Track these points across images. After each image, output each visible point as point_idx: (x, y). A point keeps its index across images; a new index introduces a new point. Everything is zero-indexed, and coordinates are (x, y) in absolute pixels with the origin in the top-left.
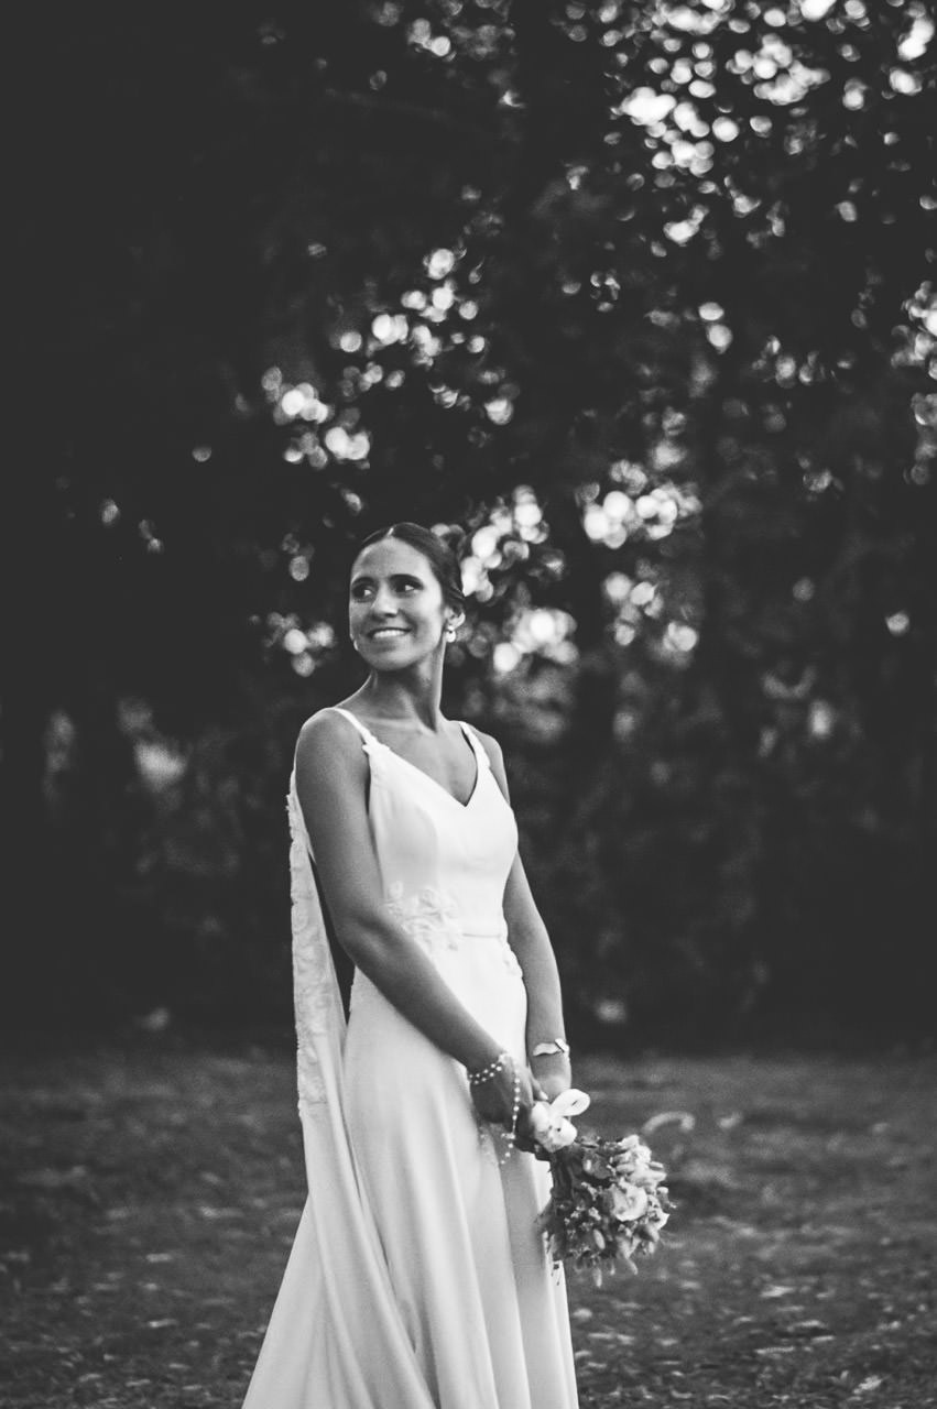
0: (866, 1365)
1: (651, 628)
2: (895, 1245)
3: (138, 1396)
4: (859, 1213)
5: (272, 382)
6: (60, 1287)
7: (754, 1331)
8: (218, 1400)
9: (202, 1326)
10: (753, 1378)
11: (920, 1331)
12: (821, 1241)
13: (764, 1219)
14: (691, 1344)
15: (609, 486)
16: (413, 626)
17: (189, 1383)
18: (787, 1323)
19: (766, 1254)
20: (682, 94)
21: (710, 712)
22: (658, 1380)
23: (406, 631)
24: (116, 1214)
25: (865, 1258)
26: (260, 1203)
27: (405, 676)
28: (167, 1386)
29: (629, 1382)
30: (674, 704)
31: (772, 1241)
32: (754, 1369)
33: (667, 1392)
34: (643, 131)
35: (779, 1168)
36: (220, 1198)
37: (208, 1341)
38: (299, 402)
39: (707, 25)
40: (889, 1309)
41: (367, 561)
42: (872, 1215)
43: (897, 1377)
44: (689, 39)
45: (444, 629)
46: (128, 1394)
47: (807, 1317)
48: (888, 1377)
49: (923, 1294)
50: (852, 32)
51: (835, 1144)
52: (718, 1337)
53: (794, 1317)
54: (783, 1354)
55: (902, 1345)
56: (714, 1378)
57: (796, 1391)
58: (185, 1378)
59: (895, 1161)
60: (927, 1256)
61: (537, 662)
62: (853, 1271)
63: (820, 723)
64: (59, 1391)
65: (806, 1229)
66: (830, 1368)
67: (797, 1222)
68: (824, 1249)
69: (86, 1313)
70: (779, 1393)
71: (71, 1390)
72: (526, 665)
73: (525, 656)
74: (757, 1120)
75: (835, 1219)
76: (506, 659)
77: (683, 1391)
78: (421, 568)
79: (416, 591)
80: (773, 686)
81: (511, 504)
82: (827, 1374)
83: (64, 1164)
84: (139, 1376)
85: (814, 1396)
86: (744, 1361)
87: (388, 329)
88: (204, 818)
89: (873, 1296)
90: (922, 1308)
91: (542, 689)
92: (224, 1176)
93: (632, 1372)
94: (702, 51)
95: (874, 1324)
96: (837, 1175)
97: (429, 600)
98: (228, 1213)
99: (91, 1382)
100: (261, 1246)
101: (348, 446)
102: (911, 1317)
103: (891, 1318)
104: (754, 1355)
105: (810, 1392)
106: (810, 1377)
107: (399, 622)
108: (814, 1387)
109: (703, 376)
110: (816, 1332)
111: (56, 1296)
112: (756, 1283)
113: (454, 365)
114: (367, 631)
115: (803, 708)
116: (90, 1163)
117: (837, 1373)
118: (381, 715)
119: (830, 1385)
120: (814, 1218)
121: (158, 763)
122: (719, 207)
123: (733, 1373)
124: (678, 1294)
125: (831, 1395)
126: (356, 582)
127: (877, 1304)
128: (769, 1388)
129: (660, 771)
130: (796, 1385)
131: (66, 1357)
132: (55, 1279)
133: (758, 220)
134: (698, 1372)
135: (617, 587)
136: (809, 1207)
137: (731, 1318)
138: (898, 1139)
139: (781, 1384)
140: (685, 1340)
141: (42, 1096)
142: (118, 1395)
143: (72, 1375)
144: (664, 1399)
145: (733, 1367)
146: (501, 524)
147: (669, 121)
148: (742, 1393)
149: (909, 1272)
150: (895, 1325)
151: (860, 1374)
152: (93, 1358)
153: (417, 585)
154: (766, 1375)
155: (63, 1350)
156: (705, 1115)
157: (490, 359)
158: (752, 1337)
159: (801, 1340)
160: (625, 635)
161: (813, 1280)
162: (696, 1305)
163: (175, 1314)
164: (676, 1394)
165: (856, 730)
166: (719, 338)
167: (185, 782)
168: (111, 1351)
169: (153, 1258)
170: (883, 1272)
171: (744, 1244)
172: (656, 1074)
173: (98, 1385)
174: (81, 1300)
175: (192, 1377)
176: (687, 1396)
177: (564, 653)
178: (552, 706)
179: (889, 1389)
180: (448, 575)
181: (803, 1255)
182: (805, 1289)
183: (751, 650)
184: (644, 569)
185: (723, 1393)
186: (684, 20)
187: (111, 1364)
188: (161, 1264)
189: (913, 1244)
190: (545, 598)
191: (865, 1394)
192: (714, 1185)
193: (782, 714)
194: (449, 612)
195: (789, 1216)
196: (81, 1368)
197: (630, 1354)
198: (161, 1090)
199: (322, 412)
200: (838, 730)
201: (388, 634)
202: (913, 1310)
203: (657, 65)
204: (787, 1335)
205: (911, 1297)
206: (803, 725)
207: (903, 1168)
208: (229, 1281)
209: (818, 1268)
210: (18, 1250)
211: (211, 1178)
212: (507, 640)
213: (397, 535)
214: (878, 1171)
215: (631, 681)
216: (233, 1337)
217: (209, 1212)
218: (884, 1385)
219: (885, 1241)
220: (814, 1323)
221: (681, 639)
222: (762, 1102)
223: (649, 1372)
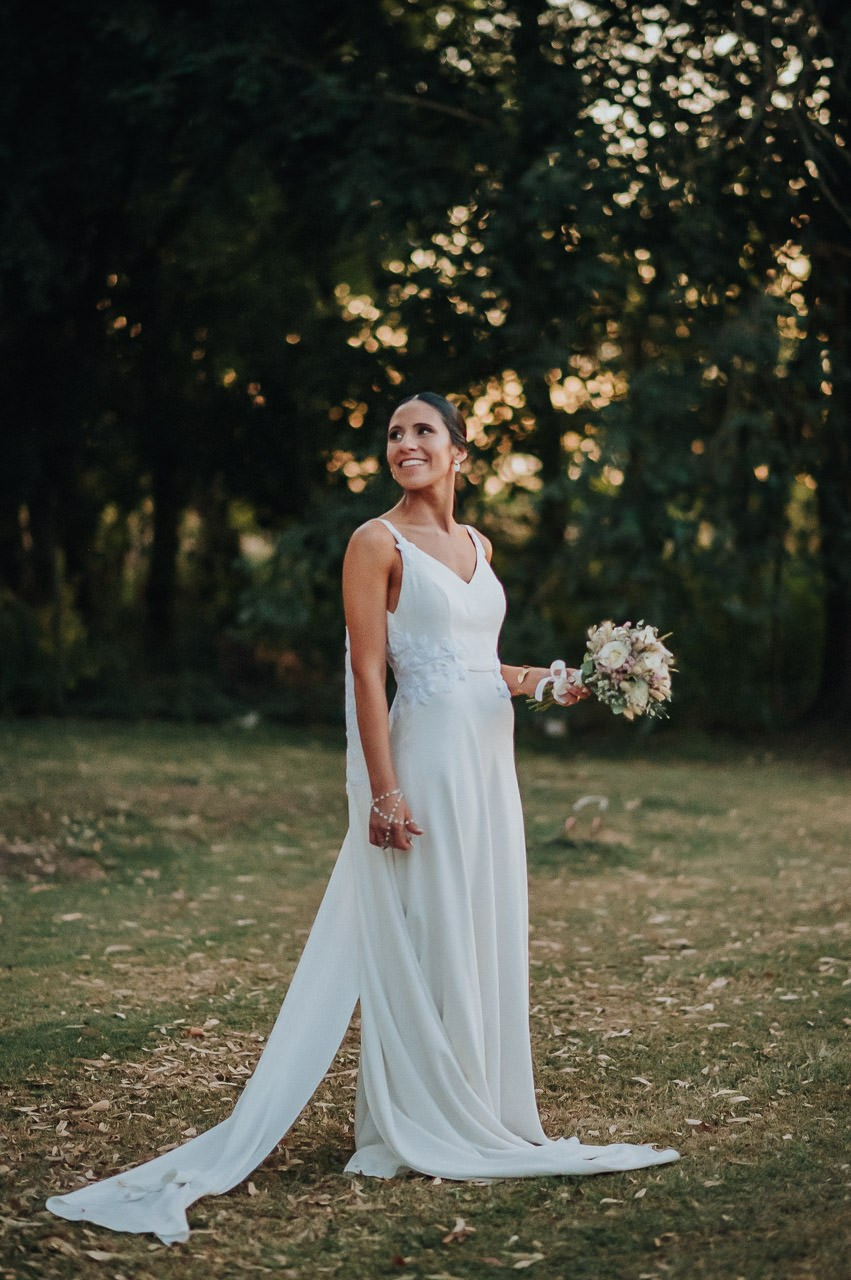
0: (717, 970)
1: (593, 469)
2: (740, 892)
3: (229, 969)
4: (717, 870)
5: (341, 292)
6: (179, 895)
7: (643, 945)
8: (282, 974)
9: (272, 925)
10: (640, 976)
11: (754, 949)
12: (691, 886)
13: (653, 870)
14: (600, 951)
15: (569, 372)
16: (428, 458)
17: (262, 962)
18: (665, 940)
19: (652, 894)
20: (629, 104)
21: (630, 528)
22: (577, 974)
23: (425, 461)
24: (217, 848)
25: (721, 899)
26: (314, 845)
27: (424, 494)
28: (247, 963)
29: (556, 974)
30: (606, 521)
31: (657, 885)
32: (641, 970)
33: (581, 982)
34: (600, 128)
35: (665, 837)
36: (288, 840)
37: (276, 936)
38: (359, 306)
39: (647, 57)
40: (734, 934)
41: (399, 415)
42: (726, 871)
43: (738, 979)
44: (635, 66)
45: (452, 463)
46: (222, 968)
47: (678, 936)
48: (731, 979)
49: (758, 925)
50: (747, 65)
51: (703, 822)
52: (618, 948)
53: (670, 937)
54: (662, 962)
55: (742, 958)
56: (613, 974)
57: (670, 986)
58: (260, 959)
59: (744, 835)
60: (761, 900)
61: (515, 490)
62: (711, 907)
63: (705, 537)
64: (175, 964)
65: (681, 878)
66: (693, 972)
67: (674, 874)
68: (691, 893)
69: (196, 913)
70: (657, 986)
71: (183, 964)
72: (507, 492)
73: (507, 485)
74: (651, 804)
75: (702, 872)
76: (493, 488)
77: (593, 982)
78: (434, 419)
79: (431, 434)
80: (674, 512)
81: (500, 379)
82: (690, 975)
83: (184, 813)
84: (229, 956)
85: (680, 989)
86: (635, 965)
87: (422, 259)
88: (286, 586)
89: (723, 925)
90: (757, 934)
91: (520, 507)
92: (291, 825)
93: (560, 968)
94: (643, 74)
95: (723, 944)
96: (703, 844)
97: (441, 439)
98: (294, 851)
99: (197, 959)
100: (314, 875)
101: (394, 338)
102: (749, 940)
103: (736, 940)
104: (642, 961)
105: (678, 986)
106: (679, 977)
107: (420, 455)
108: (681, 984)
109: (635, 298)
110: (684, 947)
111: (176, 901)
112: (645, 912)
113: (466, 285)
114: (398, 461)
115: (694, 528)
116: (203, 815)
117: (698, 975)
118: (411, 523)
119: (692, 983)
120: (687, 872)
121: (256, 548)
122: (651, 182)
123: (628, 972)
124: (592, 918)
125: (692, 990)
126: (393, 428)
127: (726, 931)
128: (650, 982)
129: (595, 567)
130: (669, 981)
131: (181, 941)
132: (175, 889)
133: (676, 192)
134: (603, 970)
135: (571, 441)
136: (684, 863)
137: (627, 936)
138: (746, 821)
139: (660, 980)
140: (596, 949)
141: (171, 768)
142: (215, 968)
143: (185, 954)
144: (580, 987)
145: (627, 968)
146: (493, 394)
147: (619, 123)
148: (632, 986)
149: (749, 909)
150: (738, 945)
151: (712, 974)
152: (199, 943)
153: (431, 430)
154: (649, 974)
155: (179, 937)
156: (616, 800)
157: (491, 282)
158: (641, 949)
159: (674, 952)
160: (574, 474)
161: (684, 912)
162: (604, 925)
163: (255, 917)
164: (588, 984)
165: (729, 545)
166: (647, 273)
167: (275, 561)
168: (211, 939)
169: (242, 879)
170: (731, 909)
171: (638, 887)
172: (585, 769)
173: (201, 961)
174: (193, 905)
175: (265, 958)
176: (596, 985)
177: (534, 485)
178: (523, 520)
179: (732, 987)
181: (678, 896)
182: (678, 918)
183: (660, 487)
184: (590, 429)
185: (620, 985)
186: (632, 52)
187: (211, 948)
188: (245, 884)
189: (753, 892)
190: (521, 447)
191: (715, 990)
192: (620, 846)
193: (680, 532)
194: (455, 451)
195: (670, 869)
196: (191, 949)
197: (559, 956)
198: (250, 767)
199: (374, 314)
200: (717, 544)
201: (412, 462)
202: (751, 935)
203: (612, 83)
204: (663, 948)
205: (749, 927)
206: (692, 540)
207: (748, 841)
208: (291, 896)
209: (687, 905)
210: (151, 868)
211: (282, 827)
212: (495, 474)
213: (419, 398)
214: (731, 842)
215: (578, 505)
216: (292, 933)
217: (280, 850)
218: (729, 984)
219: (734, 889)
220: (684, 941)
221: (614, 478)
222: (655, 792)
223: (570, 968)
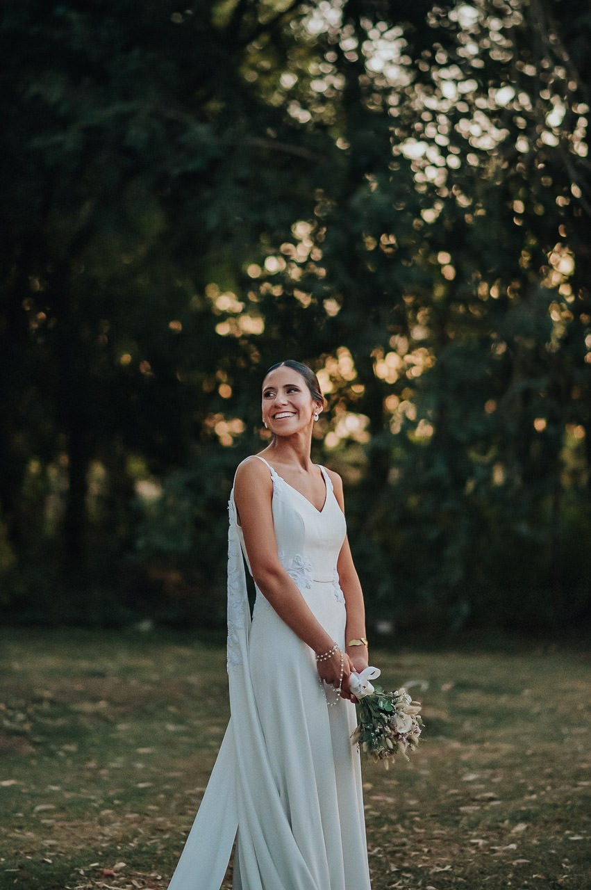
0: (518, 818)
1: (410, 425)
2: (534, 755)
3: (132, 823)
4: (515, 737)
5: (212, 291)
6: (92, 764)
7: (458, 798)
8: (174, 826)
9: (167, 787)
10: (457, 822)
11: (547, 800)
12: (496, 751)
13: (465, 739)
14: (425, 803)
15: (388, 349)
16: (297, 411)
17: (159, 816)
18: (476, 794)
19: (465, 757)
20: (431, 141)
21: (440, 469)
22: (407, 822)
23: (295, 413)
24: (122, 727)
25: (518, 761)
26: (197, 723)
28: (147, 818)
29: (392, 823)
30: (421, 464)
31: (468, 751)
32: (457, 818)
33: (411, 828)
34: (409, 162)
35: (473, 712)
36: (178, 720)
37: (169, 795)
38: (226, 302)
39: (445, 107)
40: (531, 788)
41: (271, 379)
42: (524, 738)
43: (535, 824)
44: (434, 113)
45: (313, 414)
46: (127, 822)
47: (487, 791)
48: (530, 824)
49: (549, 781)
50: (523, 113)
51: (504, 700)
52: (439, 800)
53: (481, 791)
54: (474, 811)
55: (537, 807)
56: (438, 822)
57: (482, 830)
58: (157, 814)
59: (536, 709)
60: (552, 761)
61: (349, 442)
62: (512, 767)
63: (499, 477)
64: (91, 819)
65: (487, 745)
66: (500, 819)
67: (482, 741)
68: (496, 756)
69: (105, 778)
70: (471, 831)
71: (96, 819)
72: (344, 444)
73: (343, 440)
74: (462, 686)
75: (503, 740)
76: (332, 441)
77: (420, 828)
79: (296, 392)
80: (474, 455)
81: (336, 357)
82: (497, 821)
83: (95, 699)
84: (132, 812)
85: (490, 833)
86: (452, 814)
87: (273, 265)
88: (172, 520)
89: (522, 781)
90: (549, 788)
91: (354, 455)
92: (179, 708)
93: (394, 817)
94: (442, 119)
95: (522, 796)
96: (503, 717)
97: (304, 397)
98: (181, 728)
99: (108, 815)
100: (199, 746)
101: (253, 325)
102: (543, 793)
103: (532, 793)
104: (459, 811)
105: (487, 830)
106: (488, 823)
107: (290, 408)
108: (490, 828)
109: (439, 292)
110: (491, 799)
111: (90, 769)
112: (460, 772)
113: (308, 283)
114: (271, 415)
115: (489, 468)
116: (110, 700)
117: (503, 821)
119: (498, 827)
120: (491, 739)
121: (148, 491)
122: (450, 202)
123: (446, 820)
124: (418, 778)
125: (499, 833)
126: (266, 390)
127: (524, 785)
128: (466, 828)
129: (413, 501)
130: (480, 827)
131: (94, 801)
132: (89, 759)
133: (471, 209)
134: (429, 818)
135: (392, 403)
136: (489, 733)
137: (447, 790)
138: (537, 699)
139: (474, 825)
140: (422, 801)
141: (84, 665)
142: (121, 822)
143: (97, 811)
144: (410, 832)
145: (447, 816)
146: (331, 366)
147: (425, 157)
148: (452, 830)
149: (541, 769)
150: (534, 797)
151: (515, 821)
152: (108, 802)
153: (297, 390)
154: (464, 821)
155: (93, 797)
156: (434, 682)
157: (330, 278)
158: (457, 801)
159: (483, 803)
160: (396, 428)
161: (490, 771)
162: (428, 783)
163: (153, 780)
164: (417, 830)
165: (518, 481)
166: (449, 273)
167: (162, 501)
168: (119, 799)
169: (142, 750)
170: (528, 768)
171: (453, 751)
172: (408, 660)
173: (111, 816)
174: (103, 772)
175: (161, 813)
176: (423, 831)
177: (363, 438)
178: (356, 465)
179: (531, 831)
180: (313, 386)
181: (487, 758)
182: (486, 777)
183: (462, 436)
184: (408, 392)
185: (442, 829)
186: (432, 103)
187: (118, 805)
188: (144, 754)
189: (545, 754)
190: (354, 407)
191: (517, 833)
192: (439, 720)
193: (480, 472)
194: (315, 405)
195: (478, 737)
196: (103, 807)
197: (392, 808)
198: (146, 662)
199: (239, 307)
200: (508, 482)
201: (283, 415)
202: (544, 789)
203: (418, 126)
204: (474, 800)
205: (543, 783)
206: (489, 478)
207: (539, 714)
208: (181, 764)
209: (493, 765)
210: (69, 743)
211: (172, 709)
212: (333, 430)
213: (287, 365)
214: (526, 715)
215: (398, 452)
216: (182, 793)
217: (171, 727)
218: (528, 828)
219: (529, 752)
220: (490, 795)
221: (424, 431)
222: (465, 677)
223: (402, 818)
